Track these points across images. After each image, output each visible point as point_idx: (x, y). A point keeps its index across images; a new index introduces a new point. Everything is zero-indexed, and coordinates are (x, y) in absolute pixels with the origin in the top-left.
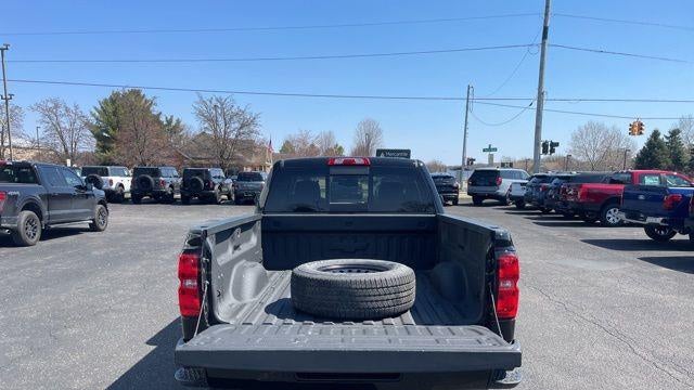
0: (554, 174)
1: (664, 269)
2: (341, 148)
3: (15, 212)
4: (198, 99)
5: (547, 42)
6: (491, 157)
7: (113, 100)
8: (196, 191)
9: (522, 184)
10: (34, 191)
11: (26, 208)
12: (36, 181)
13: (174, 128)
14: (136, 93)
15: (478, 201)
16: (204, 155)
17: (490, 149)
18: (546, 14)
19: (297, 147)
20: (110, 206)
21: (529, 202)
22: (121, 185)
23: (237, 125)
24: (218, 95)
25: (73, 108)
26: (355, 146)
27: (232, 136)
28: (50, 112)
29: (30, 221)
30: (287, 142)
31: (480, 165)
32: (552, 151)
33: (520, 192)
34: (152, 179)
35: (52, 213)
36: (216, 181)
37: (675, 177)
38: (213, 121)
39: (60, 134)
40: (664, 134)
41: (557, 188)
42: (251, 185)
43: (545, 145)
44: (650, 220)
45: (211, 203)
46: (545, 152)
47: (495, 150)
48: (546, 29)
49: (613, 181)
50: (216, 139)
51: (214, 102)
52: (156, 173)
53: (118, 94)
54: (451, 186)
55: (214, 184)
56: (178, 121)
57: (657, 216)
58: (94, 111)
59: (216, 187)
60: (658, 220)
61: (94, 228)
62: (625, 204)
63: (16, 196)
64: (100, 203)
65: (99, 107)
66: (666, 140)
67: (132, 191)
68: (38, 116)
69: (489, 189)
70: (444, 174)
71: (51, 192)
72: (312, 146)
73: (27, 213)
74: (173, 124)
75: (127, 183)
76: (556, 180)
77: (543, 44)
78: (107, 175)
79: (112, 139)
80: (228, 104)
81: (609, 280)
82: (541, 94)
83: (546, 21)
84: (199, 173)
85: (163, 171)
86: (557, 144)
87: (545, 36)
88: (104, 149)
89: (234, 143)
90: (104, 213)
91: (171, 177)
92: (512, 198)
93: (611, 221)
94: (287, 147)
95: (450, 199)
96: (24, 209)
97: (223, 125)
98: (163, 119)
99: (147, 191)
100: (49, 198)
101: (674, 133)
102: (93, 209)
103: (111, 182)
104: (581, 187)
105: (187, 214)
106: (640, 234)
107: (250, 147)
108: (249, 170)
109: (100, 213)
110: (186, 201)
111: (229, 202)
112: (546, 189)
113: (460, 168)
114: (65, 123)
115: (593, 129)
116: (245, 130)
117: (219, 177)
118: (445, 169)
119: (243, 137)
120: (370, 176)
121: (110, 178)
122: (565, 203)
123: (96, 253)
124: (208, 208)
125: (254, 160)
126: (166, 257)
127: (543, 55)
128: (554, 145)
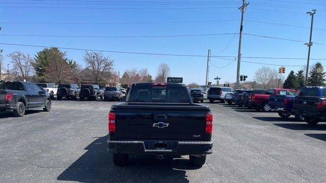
0: (244, 90)
1: (281, 128)
2: (151, 76)
3: (15, 102)
4: (85, 53)
5: (242, 32)
6: (218, 82)
7: (45, 52)
8: (87, 95)
9: (231, 94)
10: (22, 94)
11: (20, 101)
12: (23, 89)
13: (73, 66)
14: (56, 49)
15: (212, 101)
16: (88, 79)
17: (217, 78)
18: (242, 20)
19: (130, 75)
20: (52, 101)
21: (233, 102)
22: (52, 92)
23: (104, 65)
24: (95, 52)
25: (27, 56)
26: (157, 75)
27: (101, 70)
28: (16, 58)
29: (21, 106)
30: (126, 73)
31: (214, 85)
32: (245, 80)
33: (229, 97)
34: (66, 89)
35: (30, 103)
36: (95, 90)
37: (293, 92)
38: (93, 63)
39: (21, 68)
40: (296, 72)
41: (244, 96)
42: (112, 92)
43: (241, 77)
44: (279, 109)
45: (93, 100)
46: (241, 80)
47: (220, 79)
48: (242, 27)
49: (268, 93)
50: (93, 72)
51: (93, 55)
52: (69, 86)
53: (47, 49)
54: (200, 94)
55: (95, 92)
56: (75, 63)
57: (282, 107)
58: (35, 57)
59: (96, 93)
60: (282, 109)
61: (45, 110)
62: (270, 102)
63: (16, 96)
64: (48, 99)
65: (37, 55)
66: (296, 75)
67: (57, 95)
68: (10, 59)
69: (216, 96)
70: (197, 89)
71: (29, 94)
72: (138, 75)
73: (20, 103)
74: (73, 63)
75: (55, 91)
76: (244, 93)
77: (241, 33)
78: (46, 87)
79: (44, 70)
80: (100, 55)
81: (259, 131)
82: (239, 55)
83: (242, 23)
84: (88, 87)
85: (72, 86)
86: (247, 77)
87: (241, 30)
88: (40, 75)
89: (102, 73)
90: (49, 104)
91: (75, 89)
92: (226, 100)
93: (266, 110)
94: (126, 75)
95: (200, 100)
96: (19, 101)
97: (97, 65)
98: (67, 62)
99: (64, 95)
100: (28, 96)
101: (300, 72)
102: (45, 101)
103: (48, 90)
104: (254, 95)
105: (83, 105)
106: (277, 115)
107: (109, 75)
108: (109, 86)
109: (48, 104)
110: (82, 99)
111: (101, 100)
112: (240, 96)
113: (205, 87)
114: (23, 63)
115: (265, 70)
116: (107, 67)
117: (97, 89)
118: (198, 86)
119: (106, 71)
120: (167, 90)
121: (47, 88)
122: (247, 102)
123: (50, 120)
124: (92, 102)
125: (111, 81)
126: (80, 121)
127: (240, 38)
128: (245, 77)
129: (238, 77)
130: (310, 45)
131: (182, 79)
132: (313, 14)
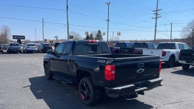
6: (57, 39)
17: (56, 37)
18: (67, 2)
43: (70, 37)
46: (70, 38)
47: (58, 37)
48: (67, 6)
77: (67, 10)
82: (68, 23)
83: (67, 4)
86: (73, 37)
87: (67, 8)
127: (67, 13)
128: (72, 37)
129: (68, 36)
130: (108, 21)
131: (24, 36)
132: (109, 4)
